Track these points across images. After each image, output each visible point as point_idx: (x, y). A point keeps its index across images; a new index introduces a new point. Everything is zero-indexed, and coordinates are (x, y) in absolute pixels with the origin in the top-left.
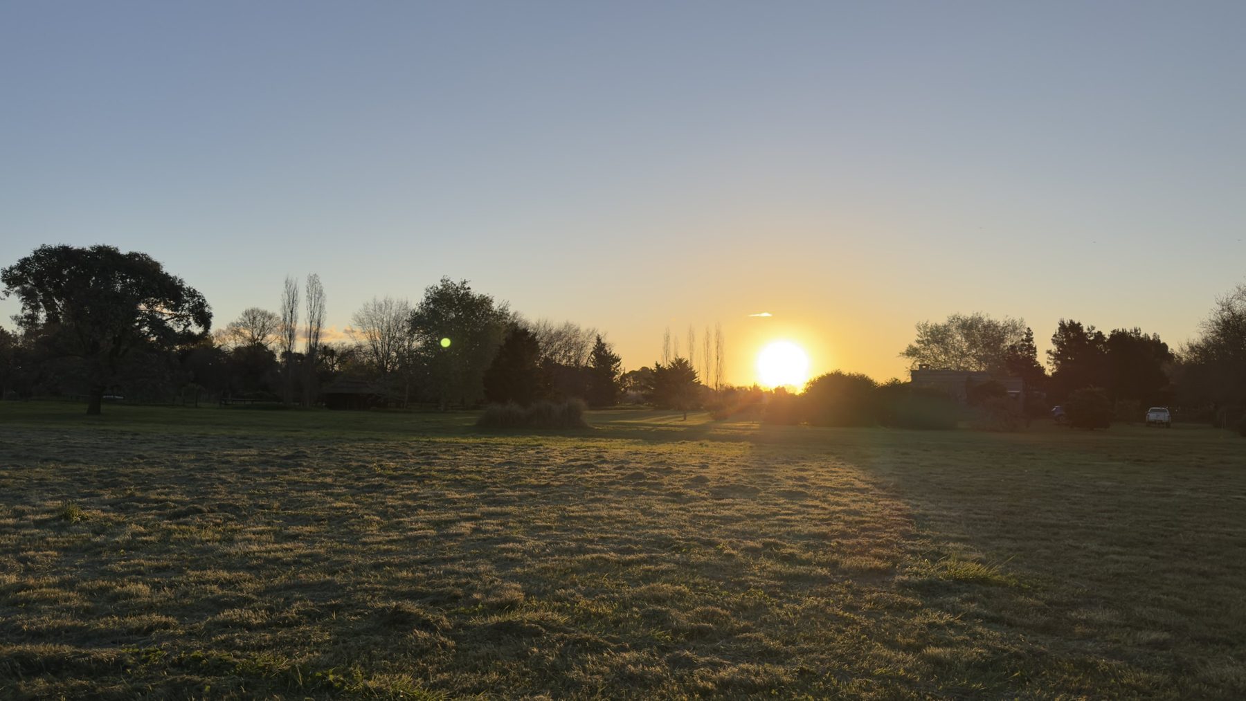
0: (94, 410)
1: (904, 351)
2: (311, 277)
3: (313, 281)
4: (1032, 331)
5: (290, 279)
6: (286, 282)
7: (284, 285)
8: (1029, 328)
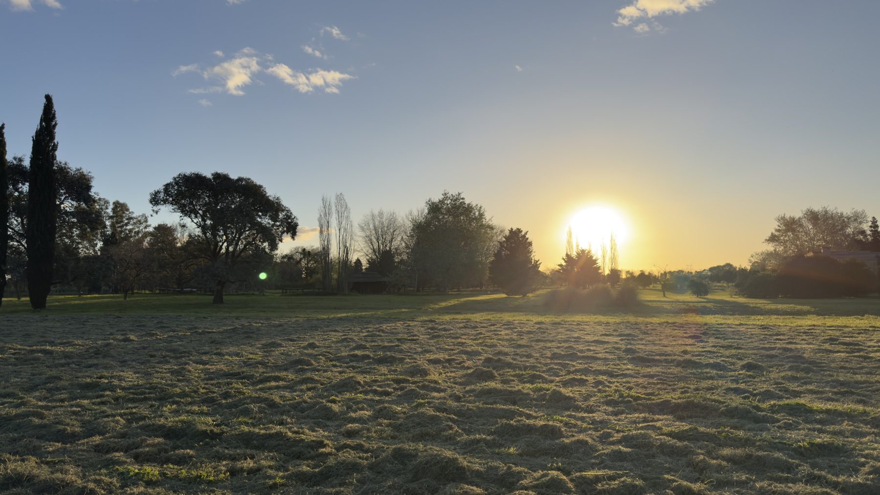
0: (218, 300)
1: (768, 238)
2: (338, 196)
3: (340, 198)
4: (877, 219)
5: (325, 197)
6: (323, 200)
7: (322, 202)
8: (874, 218)
